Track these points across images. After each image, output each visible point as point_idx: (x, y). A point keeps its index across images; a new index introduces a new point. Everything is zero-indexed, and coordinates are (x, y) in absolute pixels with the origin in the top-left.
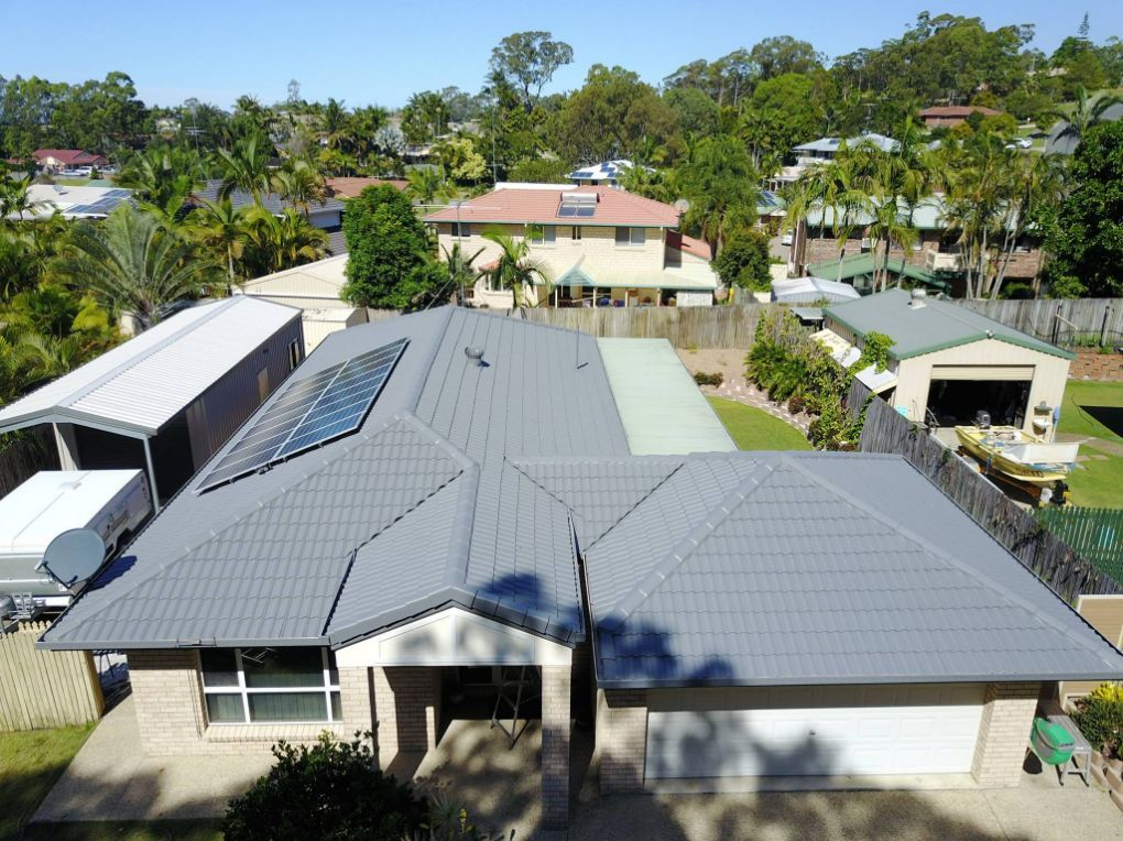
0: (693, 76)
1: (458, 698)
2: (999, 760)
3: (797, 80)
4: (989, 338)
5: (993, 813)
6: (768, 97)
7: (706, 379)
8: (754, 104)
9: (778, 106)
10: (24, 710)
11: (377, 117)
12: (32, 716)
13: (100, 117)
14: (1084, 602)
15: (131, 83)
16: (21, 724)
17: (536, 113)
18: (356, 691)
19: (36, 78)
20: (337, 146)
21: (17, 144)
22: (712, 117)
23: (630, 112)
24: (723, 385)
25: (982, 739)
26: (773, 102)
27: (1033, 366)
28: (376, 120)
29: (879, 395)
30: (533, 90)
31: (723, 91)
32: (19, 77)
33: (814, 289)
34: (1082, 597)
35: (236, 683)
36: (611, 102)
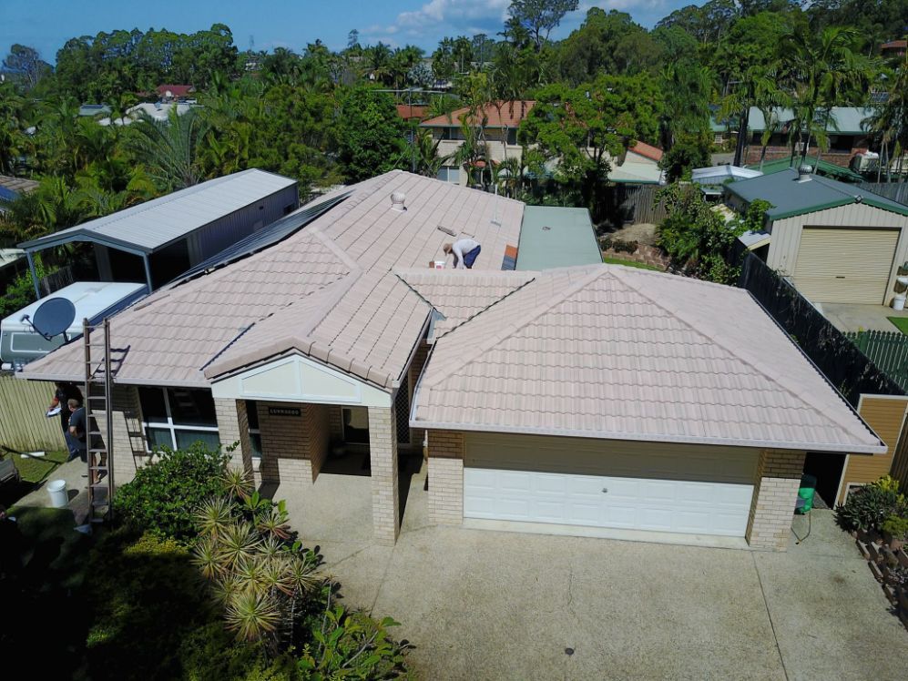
0: (682, 18)
1: (339, 451)
2: (768, 526)
3: (771, 17)
4: (857, 202)
5: (756, 567)
6: (743, 33)
7: (623, 246)
8: (731, 39)
9: (751, 40)
10: (31, 436)
11: (412, 55)
12: (36, 441)
13: (205, 59)
14: (865, 400)
15: (231, 34)
16: (29, 446)
17: (543, 52)
18: (229, 419)
19: (164, 29)
20: (380, 80)
21: (145, 82)
22: (690, 51)
23: (619, 47)
24: (637, 252)
25: (754, 506)
26: (749, 37)
27: (899, 229)
28: (410, 58)
29: (754, 251)
30: (543, 32)
31: (708, 31)
32: (152, 29)
33: (727, 173)
34: (863, 396)
35: (167, 422)
36: (605, 39)
